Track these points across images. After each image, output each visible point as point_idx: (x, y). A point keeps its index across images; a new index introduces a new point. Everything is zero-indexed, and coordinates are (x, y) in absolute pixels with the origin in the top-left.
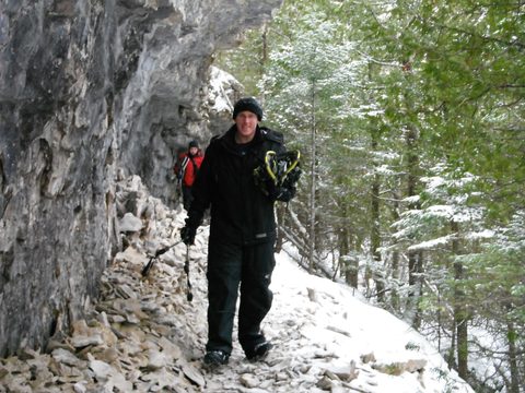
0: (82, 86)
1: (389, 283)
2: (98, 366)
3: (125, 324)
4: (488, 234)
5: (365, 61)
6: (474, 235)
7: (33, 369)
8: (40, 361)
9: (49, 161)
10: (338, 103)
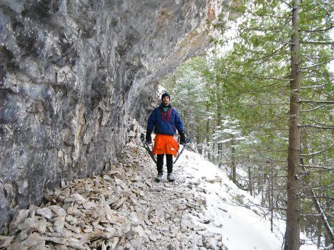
0: (112, 90)
1: (211, 153)
2: (118, 181)
3: (128, 166)
4: (242, 138)
5: (205, 83)
6: (238, 139)
7: (95, 182)
8: (98, 179)
9: (102, 115)
10: (196, 97)
